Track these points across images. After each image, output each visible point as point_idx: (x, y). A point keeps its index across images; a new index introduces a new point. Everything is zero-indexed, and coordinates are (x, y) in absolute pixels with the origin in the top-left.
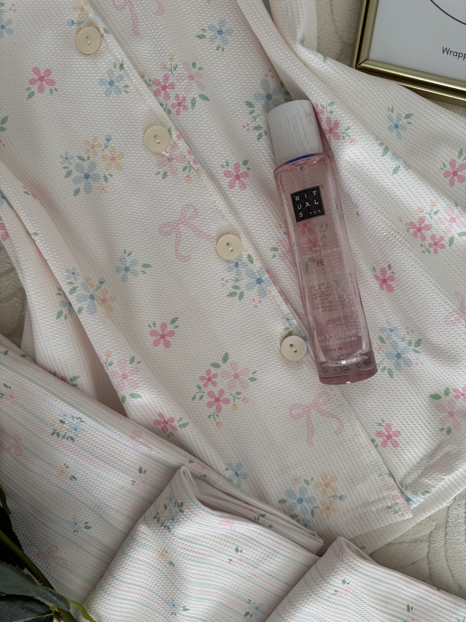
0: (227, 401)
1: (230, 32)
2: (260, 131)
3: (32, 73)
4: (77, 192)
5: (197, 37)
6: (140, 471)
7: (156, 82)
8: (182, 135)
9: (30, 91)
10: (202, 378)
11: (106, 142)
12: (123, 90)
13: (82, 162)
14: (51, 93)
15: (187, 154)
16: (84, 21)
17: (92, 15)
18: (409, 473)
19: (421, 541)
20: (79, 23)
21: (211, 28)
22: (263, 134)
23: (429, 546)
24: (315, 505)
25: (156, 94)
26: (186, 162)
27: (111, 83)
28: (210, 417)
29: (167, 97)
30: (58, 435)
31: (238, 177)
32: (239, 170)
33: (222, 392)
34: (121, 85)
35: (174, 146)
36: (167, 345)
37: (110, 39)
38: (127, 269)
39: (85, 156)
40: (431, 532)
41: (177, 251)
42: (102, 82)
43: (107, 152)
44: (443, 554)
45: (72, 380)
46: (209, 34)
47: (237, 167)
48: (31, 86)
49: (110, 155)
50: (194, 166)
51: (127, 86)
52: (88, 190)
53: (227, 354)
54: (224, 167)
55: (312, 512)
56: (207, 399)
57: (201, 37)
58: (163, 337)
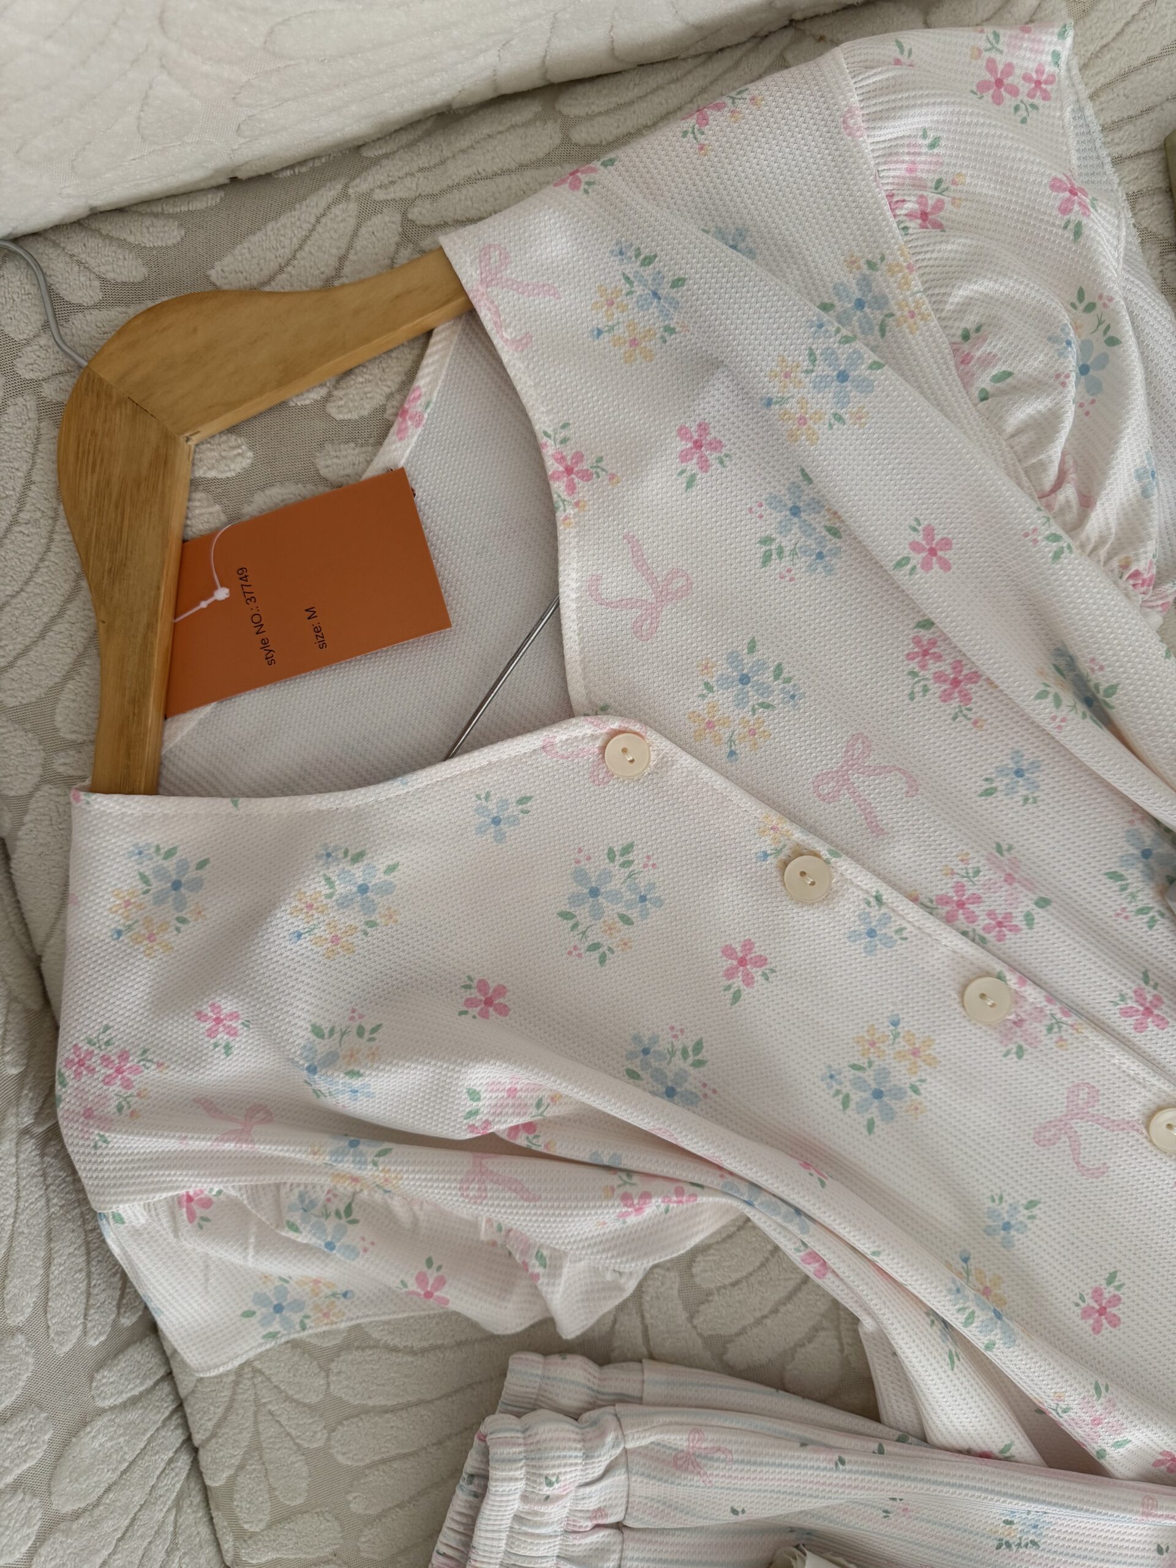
1: (1035, 765)
2: (1150, 915)
3: (724, 958)
4: (871, 1126)
5: (981, 795)
6: (1160, 1550)
7: (944, 900)
8: (1027, 976)
9: (732, 991)
11: (892, 1028)
12: (896, 937)
13: (859, 1073)
14: (767, 979)
15: (1045, 1003)
16: (785, 846)
17: (798, 835)
20: (778, 852)
21: (1001, 771)
22: (1158, 917)
25: (949, 920)
26: (1049, 1017)
27: (871, 933)
29: (972, 918)
30: (1008, 1545)
31: (1148, 1012)
32: (1145, 999)
34: (890, 931)
35: (1018, 998)
36: (1115, 1322)
37: (844, 866)
38: (1007, 1227)
39: (863, 1062)
41: (1078, 1163)
42: (853, 936)
43: (902, 1045)
45: (1002, 1452)
46: (1000, 784)
47: (1139, 995)
48: (731, 982)
49: (907, 1047)
50: (1064, 1019)
51: (902, 929)
52: (889, 1115)
54: (1117, 1004)
57: (988, 793)
58: (1102, 1311)
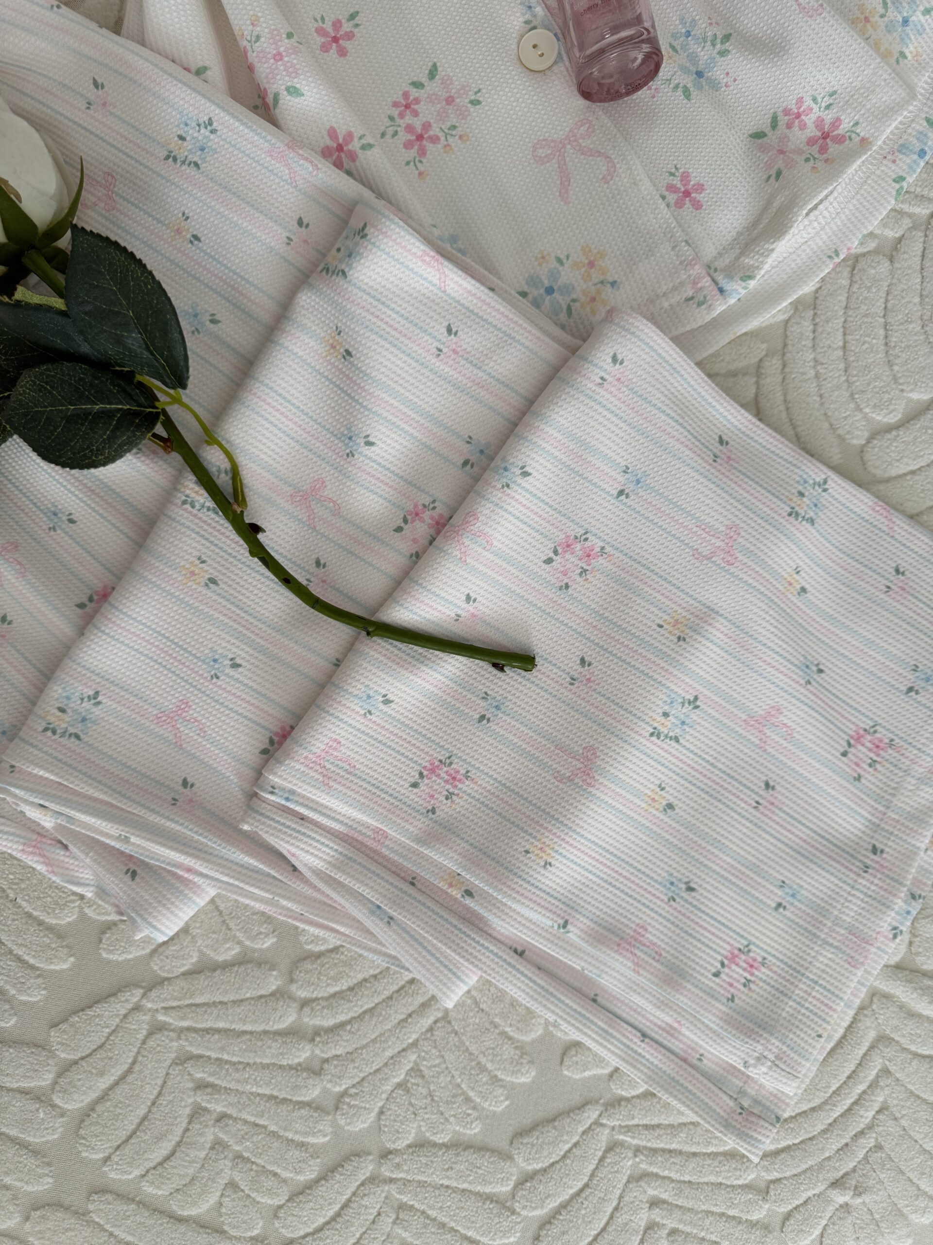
0: (435, 140)
6: (300, 223)
10: (395, 104)
18: (720, 255)
19: (745, 374)
23: (757, 383)
24: (574, 296)
28: (408, 163)
30: (175, 159)
33: (427, 126)
36: (342, 52)
40: (761, 360)
44: (779, 396)
53: (435, 65)
55: (569, 308)
56: (403, 136)
58: (335, 40)
